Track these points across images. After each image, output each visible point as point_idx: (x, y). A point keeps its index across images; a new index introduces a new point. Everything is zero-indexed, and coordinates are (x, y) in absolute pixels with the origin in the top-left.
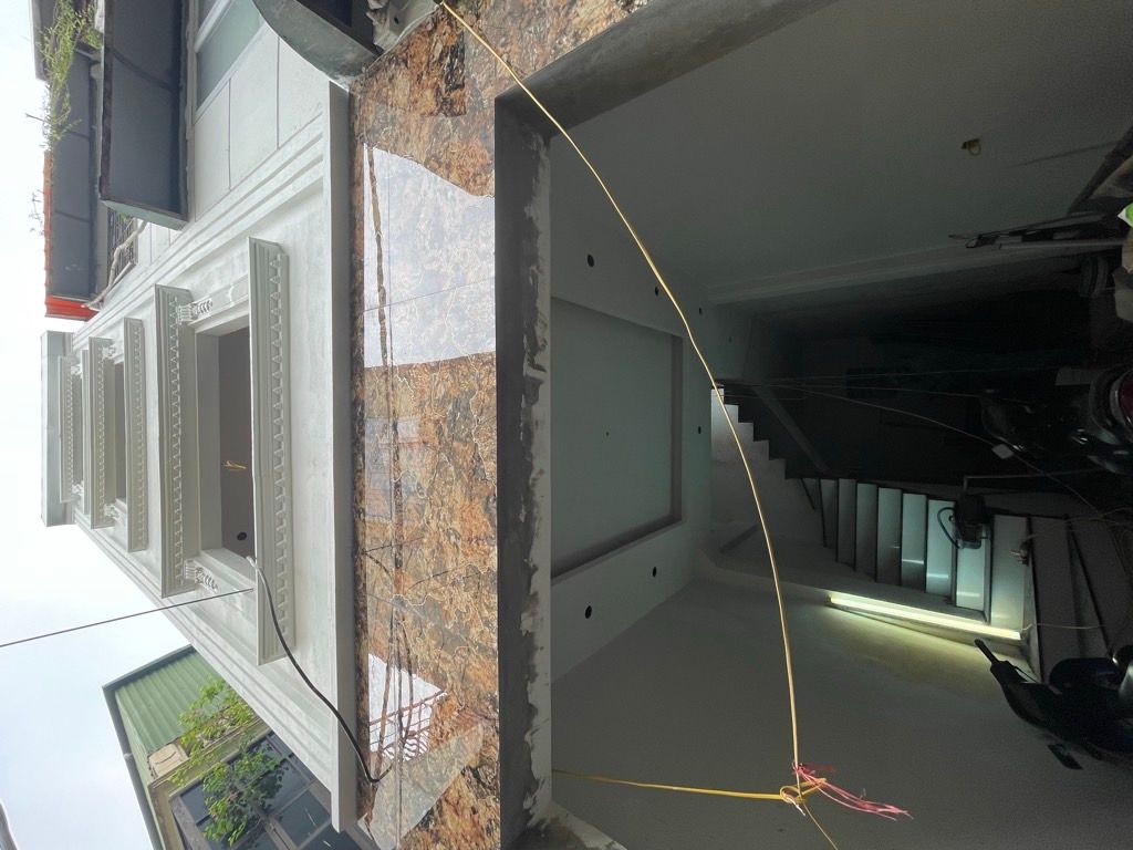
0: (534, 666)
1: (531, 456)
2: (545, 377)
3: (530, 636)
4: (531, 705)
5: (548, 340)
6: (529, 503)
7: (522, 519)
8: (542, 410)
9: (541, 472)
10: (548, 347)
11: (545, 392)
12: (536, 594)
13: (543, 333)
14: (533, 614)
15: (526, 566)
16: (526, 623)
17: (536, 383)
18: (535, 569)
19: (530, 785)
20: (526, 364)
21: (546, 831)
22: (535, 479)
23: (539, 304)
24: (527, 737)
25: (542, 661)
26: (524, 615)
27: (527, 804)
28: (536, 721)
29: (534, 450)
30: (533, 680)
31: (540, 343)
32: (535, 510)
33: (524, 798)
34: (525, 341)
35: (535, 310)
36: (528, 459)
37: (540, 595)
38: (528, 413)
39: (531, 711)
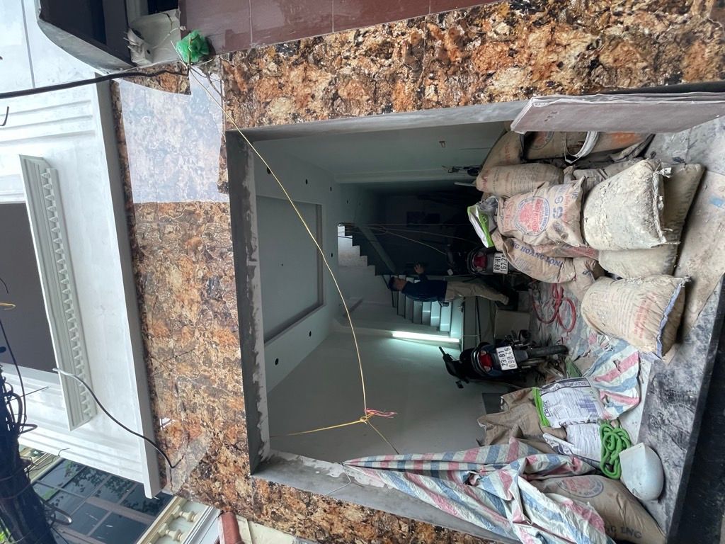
0: (259, 396)
1: (253, 303)
2: (257, 264)
3: (257, 383)
4: (259, 412)
5: (257, 245)
6: (253, 325)
7: (250, 332)
8: (256, 281)
9: (258, 309)
10: (258, 249)
11: (257, 271)
12: (258, 364)
13: (255, 243)
14: (258, 373)
15: (253, 353)
16: (255, 378)
17: (253, 268)
18: (258, 353)
19: (261, 444)
20: (248, 259)
21: (269, 461)
22: (255, 314)
23: (252, 229)
24: (258, 426)
25: (263, 392)
26: (253, 375)
27: (260, 453)
28: (262, 418)
29: (254, 300)
30: (259, 401)
31: (254, 248)
32: (256, 327)
33: (259, 450)
34: (247, 249)
35: (251, 232)
36: (251, 305)
37: (260, 365)
38: (250, 282)
39: (260, 414)
